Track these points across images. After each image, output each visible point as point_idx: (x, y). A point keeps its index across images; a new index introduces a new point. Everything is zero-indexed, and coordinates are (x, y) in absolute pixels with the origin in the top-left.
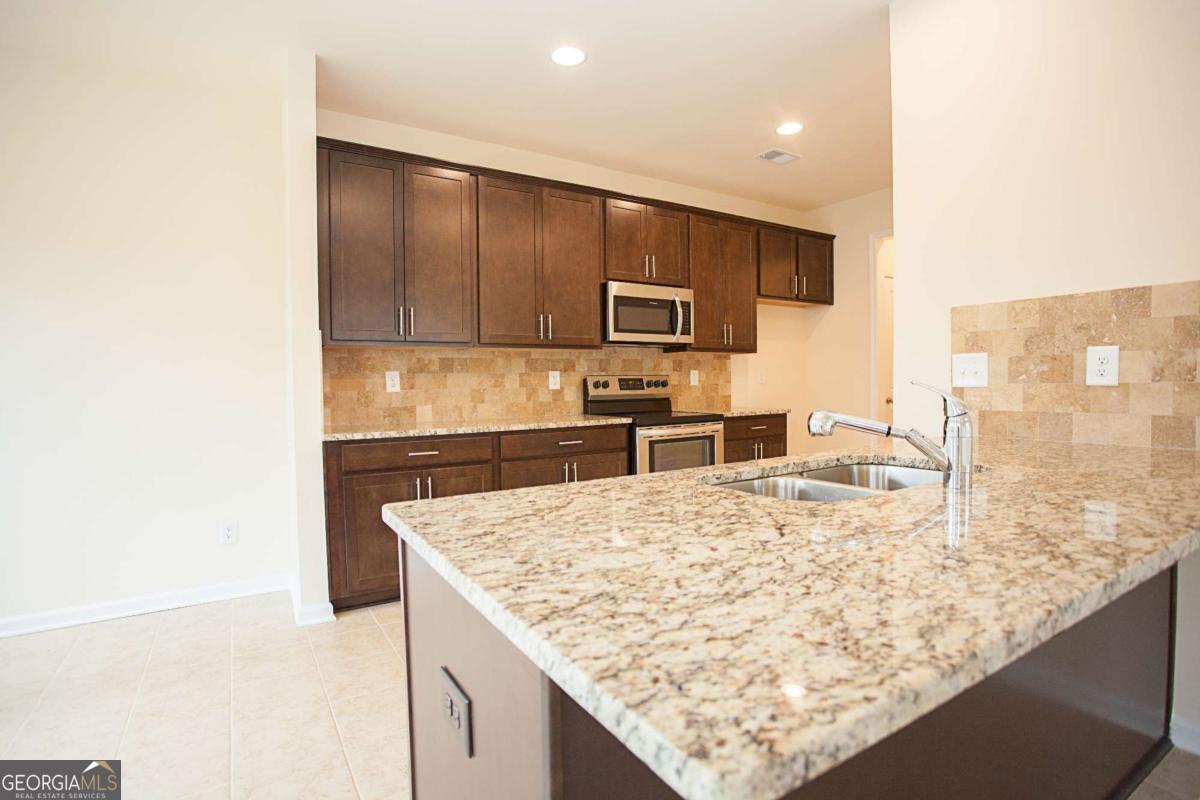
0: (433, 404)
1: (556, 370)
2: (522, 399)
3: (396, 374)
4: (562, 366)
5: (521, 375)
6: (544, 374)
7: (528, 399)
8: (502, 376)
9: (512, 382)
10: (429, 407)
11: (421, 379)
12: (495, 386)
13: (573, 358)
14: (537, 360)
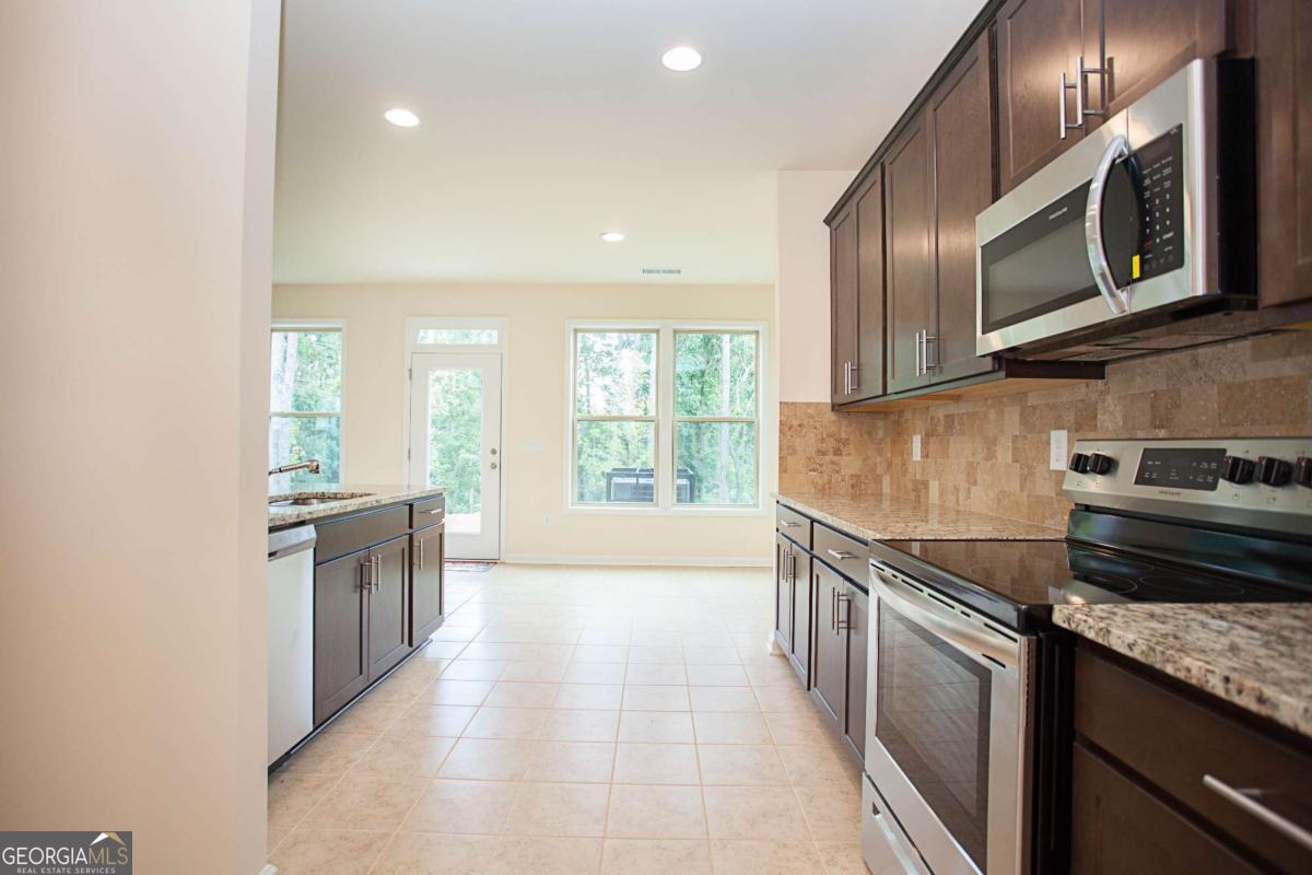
0: (939, 479)
1: (1063, 429)
2: (1015, 486)
3: (919, 437)
4: (1070, 417)
5: (1015, 439)
6: (1044, 436)
7: (1022, 490)
8: (994, 441)
9: (1004, 455)
10: (937, 482)
11: (933, 447)
12: (987, 459)
13: (1093, 397)
14: (1034, 407)
